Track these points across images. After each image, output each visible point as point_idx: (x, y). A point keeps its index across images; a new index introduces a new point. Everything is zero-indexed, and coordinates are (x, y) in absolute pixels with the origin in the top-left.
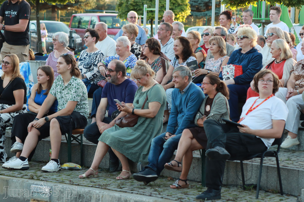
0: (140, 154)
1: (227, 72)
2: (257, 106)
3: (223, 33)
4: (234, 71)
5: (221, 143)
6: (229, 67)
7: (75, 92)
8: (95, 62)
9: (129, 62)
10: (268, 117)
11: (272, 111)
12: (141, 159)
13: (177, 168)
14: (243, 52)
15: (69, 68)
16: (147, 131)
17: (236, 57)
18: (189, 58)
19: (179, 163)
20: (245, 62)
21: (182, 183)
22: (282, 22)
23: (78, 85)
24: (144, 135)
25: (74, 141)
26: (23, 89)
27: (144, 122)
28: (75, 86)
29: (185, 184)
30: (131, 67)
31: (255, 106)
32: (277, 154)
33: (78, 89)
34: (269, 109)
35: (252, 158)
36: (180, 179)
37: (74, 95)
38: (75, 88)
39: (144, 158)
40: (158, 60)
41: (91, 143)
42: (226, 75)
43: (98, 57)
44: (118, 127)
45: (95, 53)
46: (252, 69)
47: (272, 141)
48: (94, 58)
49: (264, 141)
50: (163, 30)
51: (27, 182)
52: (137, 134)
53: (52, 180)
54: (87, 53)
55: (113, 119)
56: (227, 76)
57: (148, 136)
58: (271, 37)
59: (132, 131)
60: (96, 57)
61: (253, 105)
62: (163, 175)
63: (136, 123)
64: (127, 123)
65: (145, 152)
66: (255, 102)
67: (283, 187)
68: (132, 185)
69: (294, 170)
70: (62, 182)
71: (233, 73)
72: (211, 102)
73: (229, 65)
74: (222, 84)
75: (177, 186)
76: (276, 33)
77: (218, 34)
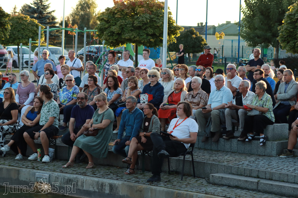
1: (143, 98)
2: (179, 124)
3: (133, 70)
5: (163, 148)
6: (145, 95)
8: (52, 90)
9: (74, 90)
10: (187, 130)
11: (190, 127)
13: (129, 162)
14: (151, 85)
17: (147, 88)
18: (118, 89)
19: (130, 159)
20: (153, 92)
21: (131, 171)
22: (150, 59)
24: (103, 141)
27: (102, 133)
29: (133, 171)
31: (178, 124)
32: (192, 153)
34: (188, 126)
35: (179, 156)
36: (130, 169)
40: (96, 89)
41: (65, 144)
43: (54, 87)
44: (85, 136)
45: (52, 84)
46: (159, 95)
47: (189, 145)
48: (51, 87)
49: (185, 145)
51: (33, 171)
52: (99, 141)
53: (47, 170)
56: (143, 101)
57: (105, 142)
59: (95, 139)
60: (53, 87)
61: (176, 123)
63: (97, 134)
64: (93, 133)
65: (103, 152)
66: (177, 121)
67: (195, 172)
68: (99, 172)
69: (201, 162)
70: (54, 171)
71: (147, 99)
72: (149, 120)
73: (145, 94)
74: (155, 109)
75: (129, 173)
76: (168, 72)
77: (129, 71)
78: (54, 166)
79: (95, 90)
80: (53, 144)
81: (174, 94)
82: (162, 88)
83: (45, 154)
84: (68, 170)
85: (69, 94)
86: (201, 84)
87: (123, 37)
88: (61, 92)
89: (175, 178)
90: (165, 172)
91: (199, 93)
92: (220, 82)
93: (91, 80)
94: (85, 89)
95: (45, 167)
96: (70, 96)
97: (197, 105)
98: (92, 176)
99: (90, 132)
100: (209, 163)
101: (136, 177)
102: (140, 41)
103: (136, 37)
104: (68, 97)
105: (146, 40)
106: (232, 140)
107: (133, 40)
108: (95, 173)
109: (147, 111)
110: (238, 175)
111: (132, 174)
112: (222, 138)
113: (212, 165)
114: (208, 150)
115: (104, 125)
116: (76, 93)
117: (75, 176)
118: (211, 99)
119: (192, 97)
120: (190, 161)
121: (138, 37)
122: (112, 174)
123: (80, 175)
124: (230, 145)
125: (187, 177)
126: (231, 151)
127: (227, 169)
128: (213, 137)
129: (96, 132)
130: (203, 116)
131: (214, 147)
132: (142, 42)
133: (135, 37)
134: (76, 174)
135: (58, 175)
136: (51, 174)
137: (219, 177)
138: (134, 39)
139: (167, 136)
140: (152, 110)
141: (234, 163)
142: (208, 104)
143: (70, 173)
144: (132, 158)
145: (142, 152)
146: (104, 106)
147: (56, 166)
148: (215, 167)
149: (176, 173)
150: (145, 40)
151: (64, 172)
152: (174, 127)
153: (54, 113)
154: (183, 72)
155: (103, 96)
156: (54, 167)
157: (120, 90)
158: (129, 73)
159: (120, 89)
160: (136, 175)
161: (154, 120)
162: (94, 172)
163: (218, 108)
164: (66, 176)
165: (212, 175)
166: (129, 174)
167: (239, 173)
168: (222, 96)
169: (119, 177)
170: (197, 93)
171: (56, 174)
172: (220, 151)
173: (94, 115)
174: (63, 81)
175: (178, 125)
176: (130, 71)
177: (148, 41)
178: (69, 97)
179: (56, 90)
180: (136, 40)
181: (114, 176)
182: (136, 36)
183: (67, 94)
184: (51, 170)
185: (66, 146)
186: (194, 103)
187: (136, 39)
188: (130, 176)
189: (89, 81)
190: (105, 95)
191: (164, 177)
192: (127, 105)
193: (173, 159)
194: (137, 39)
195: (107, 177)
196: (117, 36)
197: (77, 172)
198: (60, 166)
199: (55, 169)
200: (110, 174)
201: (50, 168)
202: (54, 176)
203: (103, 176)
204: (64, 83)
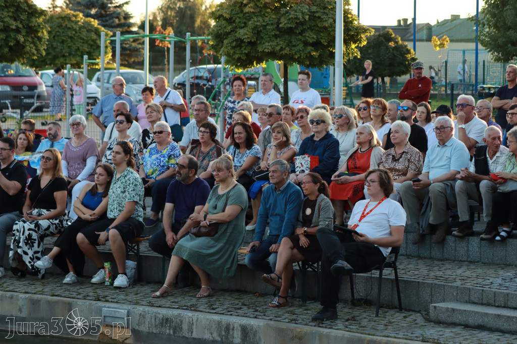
0: (223, 268)
1: (301, 163)
2: (371, 211)
3: (279, 112)
4: (309, 162)
5: (341, 256)
7: (134, 190)
9: (171, 151)
10: (385, 223)
11: (390, 217)
13: (276, 283)
14: (315, 139)
15: (127, 159)
17: (309, 144)
19: (280, 278)
20: (319, 151)
21: (282, 301)
26: (66, 190)
27: (226, 230)
29: (285, 301)
30: (174, 156)
31: (367, 210)
32: (395, 265)
34: (386, 214)
35: (371, 271)
36: (279, 297)
38: (132, 184)
39: (228, 272)
41: (156, 253)
42: (300, 167)
44: (194, 237)
46: (330, 157)
47: (390, 249)
49: (382, 249)
50: (202, 111)
51: (96, 305)
52: (220, 245)
53: (123, 302)
55: (183, 226)
56: (301, 169)
57: (232, 247)
58: (340, 120)
59: (213, 242)
61: (365, 210)
62: (246, 290)
63: (217, 232)
64: (208, 231)
65: (228, 266)
66: (367, 206)
67: (402, 301)
68: (222, 305)
69: (413, 281)
70: (137, 303)
71: (309, 166)
72: (312, 204)
73: (303, 156)
74: (323, 184)
75: (277, 304)
76: (346, 114)
77: (273, 112)
78: (137, 294)
79: (211, 150)
80: (133, 253)
81: (359, 155)
82: (336, 143)
83: (119, 272)
84: (163, 302)
85: (162, 159)
86: (409, 133)
87: (260, 49)
88: (147, 155)
89: (365, 312)
90: (345, 302)
91: (405, 152)
92: (446, 130)
93: (204, 132)
94: (192, 147)
95: (119, 297)
96: (163, 161)
97: (402, 174)
98: (208, 312)
99: (203, 230)
100: (428, 283)
101: (292, 311)
102: (293, 55)
103: (285, 49)
104: (159, 165)
105: (302, 55)
106: (470, 239)
107: (279, 55)
108: (214, 307)
109: (309, 187)
110: (482, 304)
111: (284, 306)
112: (450, 236)
113: (432, 286)
114: (425, 258)
115: (229, 216)
116: (175, 157)
117: (176, 312)
118: (429, 162)
119: (393, 159)
120: (391, 279)
121: (288, 49)
122: (245, 308)
123: (186, 309)
124: (466, 249)
125: (387, 310)
126: (469, 260)
127: (462, 293)
128: (434, 234)
129: (214, 229)
130: (414, 195)
131: (436, 252)
132: (296, 57)
133: (282, 49)
134: (177, 308)
135: (145, 312)
136: (132, 310)
137: (447, 309)
138: (281, 53)
139: (348, 235)
140: (319, 184)
141: (474, 282)
142: (423, 172)
143: (168, 306)
144: (283, 277)
145: (301, 265)
146: (229, 180)
147: (141, 294)
148: (438, 291)
149: (366, 303)
150: (300, 54)
151: (155, 305)
152: (361, 217)
153: (133, 193)
154: (378, 112)
155: (227, 162)
156: (136, 296)
157: (258, 149)
158: (273, 116)
159: (258, 147)
160: (291, 309)
161: (322, 203)
162: (212, 305)
163: (442, 179)
164: (159, 313)
165: (434, 305)
166: (278, 306)
167: (485, 302)
168: (449, 156)
169: (259, 312)
170: (401, 151)
171: (140, 309)
172: (447, 260)
173: (209, 198)
174: (150, 135)
175: (368, 214)
176: (275, 113)
177: (307, 56)
178: (161, 164)
179: (137, 151)
180: (284, 54)
181: (250, 310)
182: (284, 47)
183: (157, 158)
184: (130, 302)
185: (158, 257)
186: (396, 170)
187: (284, 52)
188: (279, 310)
189: (201, 134)
190: (230, 160)
191: (343, 310)
192: (271, 176)
193: (360, 276)
194: (286, 52)
195: (237, 313)
196: (249, 48)
197: (179, 305)
198: (147, 294)
199: (138, 300)
200: (242, 307)
201: (129, 298)
202: (137, 312)
203: (229, 311)
204: (151, 138)
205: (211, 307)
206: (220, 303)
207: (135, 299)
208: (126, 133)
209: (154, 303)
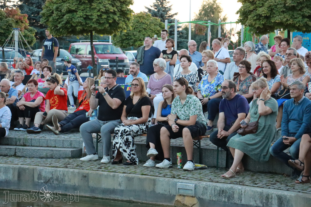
0: (261, 155)
7: (194, 108)
8: (189, 80)
9: (217, 81)
12: (262, 159)
13: (299, 167)
15: (184, 88)
16: (266, 137)
18: (276, 77)
19: (302, 163)
21: (305, 179)
23: (195, 101)
24: (264, 140)
25: (195, 146)
26: (149, 105)
28: (192, 103)
29: (307, 179)
33: (195, 105)
36: (303, 176)
37: (194, 110)
38: (193, 104)
39: (264, 158)
43: (192, 77)
51: (173, 181)
53: (191, 179)
54: (182, 75)
57: (267, 140)
62: (276, 172)
65: (264, 153)
68: (261, 181)
70: (201, 180)
77: (292, 53)
78: (200, 174)
79: (248, 78)
83: (188, 160)
85: (212, 87)
87: (273, 21)
88: (202, 85)
93: (242, 67)
94: (234, 78)
95: (188, 176)
96: (213, 89)
98: (252, 186)
102: (295, 24)
103: (289, 20)
104: (211, 92)
105: (301, 24)
107: (286, 24)
108: (256, 182)
111: (306, 183)
117: (229, 186)
121: (291, 20)
122: (278, 184)
123: (236, 184)
132: (297, 26)
133: (287, 20)
134: (230, 183)
135: (207, 185)
136: (198, 184)
138: (287, 23)
143: (223, 182)
147: (203, 174)
151: (213, 181)
156: (200, 175)
162: (254, 181)
164: (217, 187)
169: (290, 186)
171: (204, 184)
174: (203, 72)
177: (304, 25)
178: (212, 91)
179: (194, 81)
181: (283, 185)
182: (289, 19)
183: (208, 87)
184: (196, 179)
187: (289, 22)
189: (240, 68)
194: (290, 22)
195: (273, 187)
196: (265, 20)
197: (231, 181)
198: (207, 174)
199: (202, 178)
200: (276, 183)
201: (195, 176)
202: (201, 186)
203: (267, 186)
204: (204, 74)
205: (254, 183)
206: (260, 181)
207: (200, 177)
208: (188, 69)
209: (213, 179)
